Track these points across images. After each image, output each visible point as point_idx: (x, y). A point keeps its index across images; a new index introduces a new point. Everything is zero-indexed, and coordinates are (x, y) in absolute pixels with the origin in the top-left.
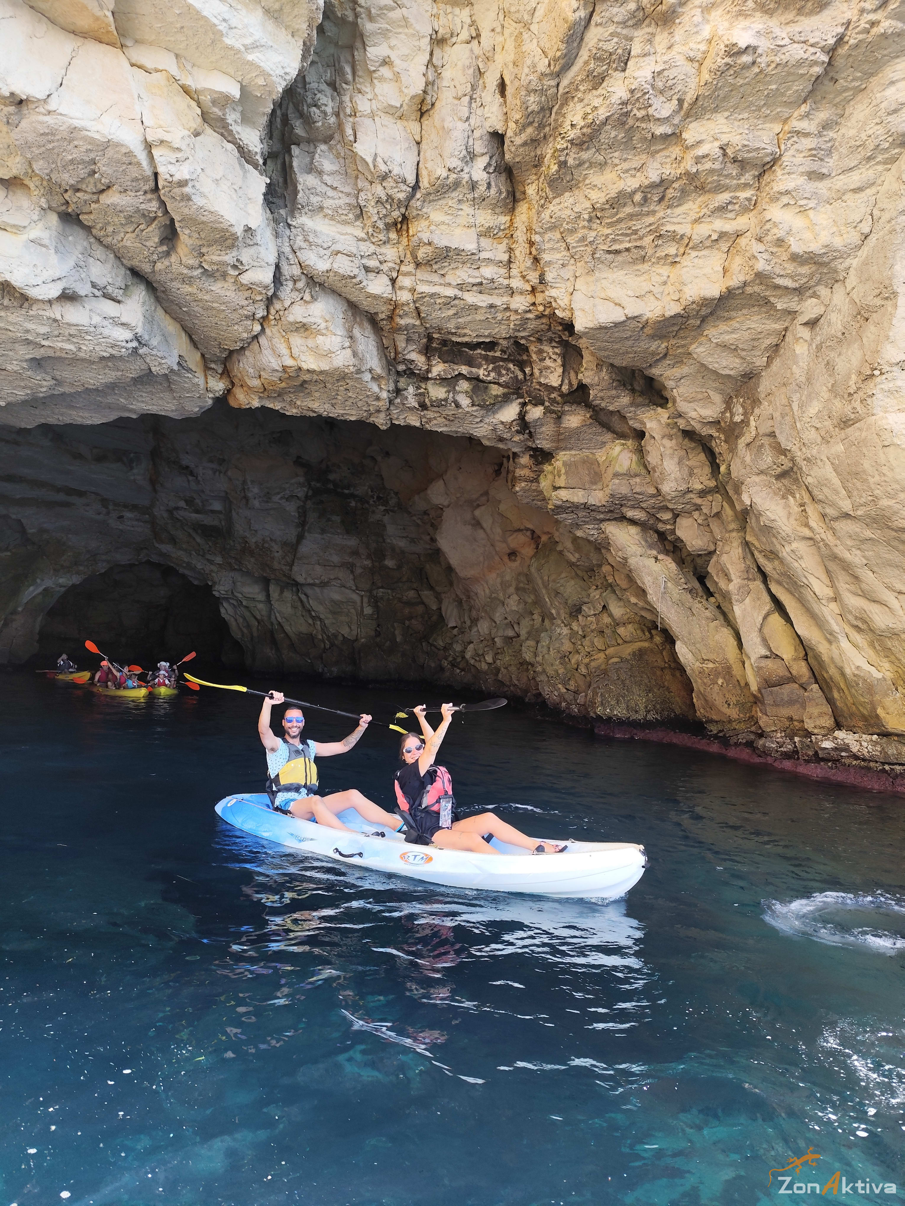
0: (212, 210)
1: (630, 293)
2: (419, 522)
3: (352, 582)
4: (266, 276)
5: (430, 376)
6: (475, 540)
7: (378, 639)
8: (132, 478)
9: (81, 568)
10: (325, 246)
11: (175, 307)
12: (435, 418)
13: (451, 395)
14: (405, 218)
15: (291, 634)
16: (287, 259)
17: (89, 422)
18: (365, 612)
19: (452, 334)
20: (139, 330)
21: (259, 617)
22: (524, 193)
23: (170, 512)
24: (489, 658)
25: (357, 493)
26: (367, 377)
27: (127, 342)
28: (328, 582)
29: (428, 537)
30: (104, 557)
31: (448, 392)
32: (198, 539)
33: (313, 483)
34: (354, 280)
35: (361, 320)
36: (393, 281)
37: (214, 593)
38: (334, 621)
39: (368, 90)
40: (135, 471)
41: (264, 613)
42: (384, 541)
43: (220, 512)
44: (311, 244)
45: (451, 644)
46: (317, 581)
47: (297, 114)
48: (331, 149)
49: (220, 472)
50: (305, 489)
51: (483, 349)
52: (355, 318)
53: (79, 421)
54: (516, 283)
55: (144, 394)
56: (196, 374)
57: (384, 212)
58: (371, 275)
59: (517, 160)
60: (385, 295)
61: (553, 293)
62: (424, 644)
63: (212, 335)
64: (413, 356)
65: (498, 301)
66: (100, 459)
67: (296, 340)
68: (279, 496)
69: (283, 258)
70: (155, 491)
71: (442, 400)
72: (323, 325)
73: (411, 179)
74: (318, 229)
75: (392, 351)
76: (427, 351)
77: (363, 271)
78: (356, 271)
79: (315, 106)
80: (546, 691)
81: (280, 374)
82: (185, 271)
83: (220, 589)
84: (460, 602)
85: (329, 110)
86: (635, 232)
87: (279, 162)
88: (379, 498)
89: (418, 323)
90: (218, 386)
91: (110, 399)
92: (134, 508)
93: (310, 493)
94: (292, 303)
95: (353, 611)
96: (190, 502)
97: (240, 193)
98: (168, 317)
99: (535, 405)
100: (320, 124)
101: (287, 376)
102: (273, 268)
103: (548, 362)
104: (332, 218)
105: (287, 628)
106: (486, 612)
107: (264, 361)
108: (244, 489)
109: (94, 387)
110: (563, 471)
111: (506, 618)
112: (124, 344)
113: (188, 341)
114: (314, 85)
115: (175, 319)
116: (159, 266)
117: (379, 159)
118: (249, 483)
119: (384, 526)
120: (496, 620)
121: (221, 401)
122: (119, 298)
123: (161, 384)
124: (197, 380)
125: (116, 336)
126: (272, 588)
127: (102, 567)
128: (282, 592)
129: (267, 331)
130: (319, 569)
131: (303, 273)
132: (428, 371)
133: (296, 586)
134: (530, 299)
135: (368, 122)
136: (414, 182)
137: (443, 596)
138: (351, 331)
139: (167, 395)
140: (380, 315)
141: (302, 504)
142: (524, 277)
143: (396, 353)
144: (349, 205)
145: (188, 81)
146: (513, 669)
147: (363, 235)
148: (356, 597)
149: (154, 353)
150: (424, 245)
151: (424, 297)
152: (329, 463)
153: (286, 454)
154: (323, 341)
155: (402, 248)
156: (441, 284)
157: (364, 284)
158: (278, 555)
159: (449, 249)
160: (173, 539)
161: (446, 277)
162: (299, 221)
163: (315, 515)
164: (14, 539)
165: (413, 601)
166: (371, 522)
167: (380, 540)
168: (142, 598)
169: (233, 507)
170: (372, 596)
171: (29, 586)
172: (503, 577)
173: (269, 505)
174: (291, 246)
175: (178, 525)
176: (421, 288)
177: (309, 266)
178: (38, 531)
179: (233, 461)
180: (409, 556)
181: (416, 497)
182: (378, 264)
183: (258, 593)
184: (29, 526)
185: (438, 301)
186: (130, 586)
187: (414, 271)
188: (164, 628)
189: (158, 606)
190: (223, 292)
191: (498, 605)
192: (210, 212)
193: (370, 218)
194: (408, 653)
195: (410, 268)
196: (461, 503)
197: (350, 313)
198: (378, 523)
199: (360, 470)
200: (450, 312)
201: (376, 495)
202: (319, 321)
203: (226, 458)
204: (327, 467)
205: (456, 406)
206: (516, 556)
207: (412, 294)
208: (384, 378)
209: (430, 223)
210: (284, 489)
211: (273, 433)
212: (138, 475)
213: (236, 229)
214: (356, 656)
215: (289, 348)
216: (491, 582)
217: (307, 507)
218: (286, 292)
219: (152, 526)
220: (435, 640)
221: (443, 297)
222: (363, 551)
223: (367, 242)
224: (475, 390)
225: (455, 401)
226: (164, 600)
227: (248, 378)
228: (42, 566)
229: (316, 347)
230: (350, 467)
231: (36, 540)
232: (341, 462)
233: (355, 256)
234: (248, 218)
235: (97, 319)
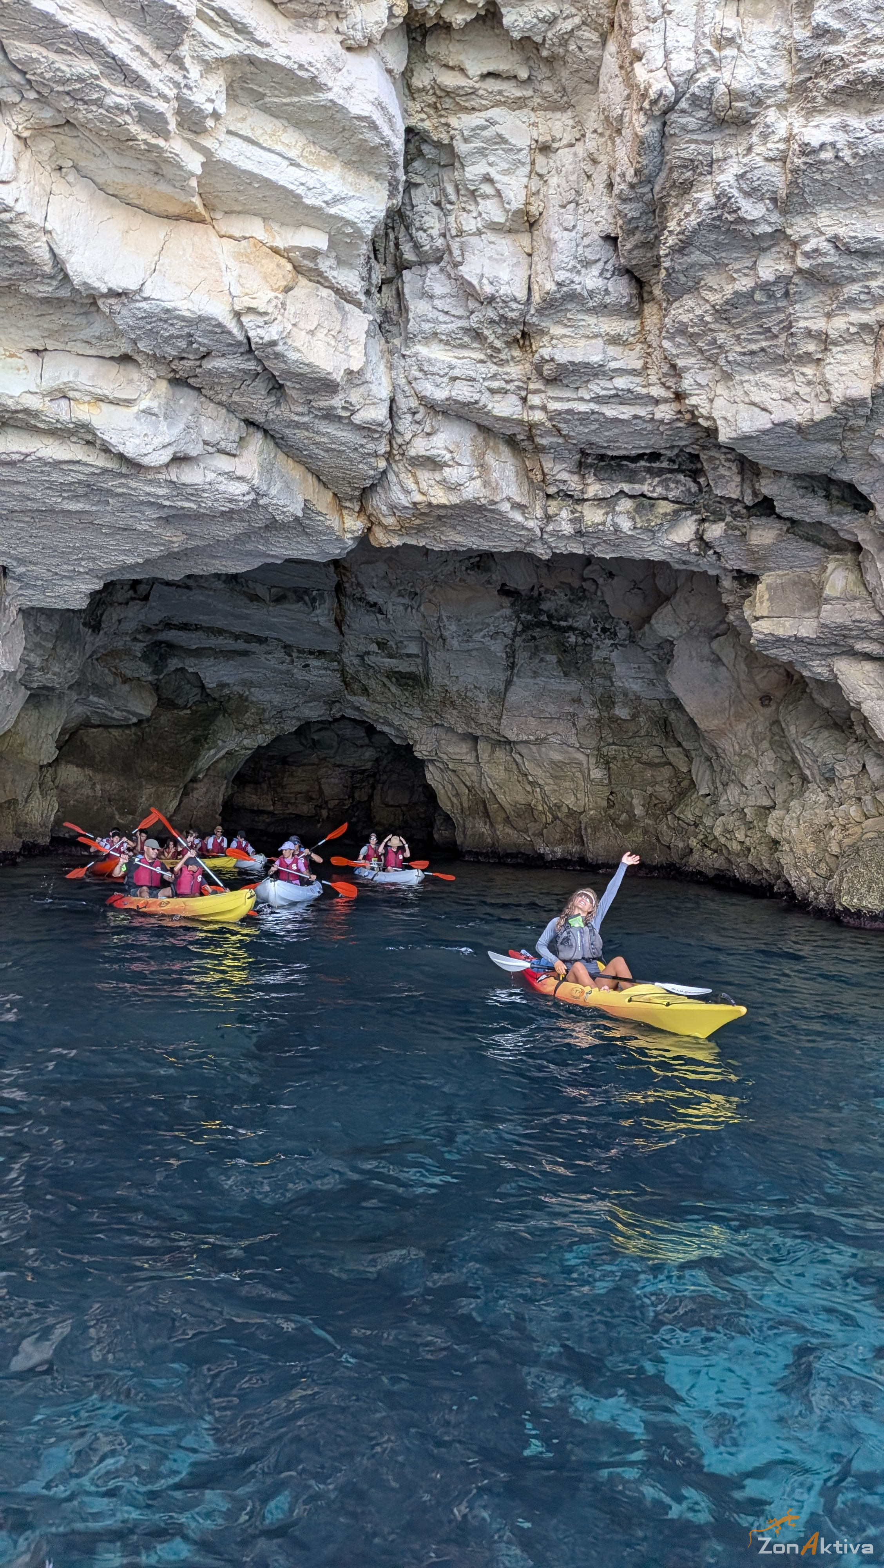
0: (308, 362)
1: (776, 396)
2: (654, 657)
3: (574, 737)
4: (379, 413)
5: (586, 497)
6: (717, 681)
7: (611, 811)
8: (315, 620)
9: (267, 727)
10: (442, 373)
11: (296, 451)
12: (599, 544)
13: (610, 517)
14: (524, 335)
15: (507, 806)
16: (403, 391)
18: (593, 776)
19: (605, 448)
20: (257, 481)
21: (468, 784)
22: (651, 293)
23: (361, 657)
24: (741, 836)
25: (576, 625)
26: (506, 507)
27: (245, 495)
28: (545, 739)
30: (293, 714)
31: (607, 513)
32: (393, 689)
33: (522, 616)
34: (477, 406)
35: (495, 444)
36: (524, 400)
37: (417, 754)
38: (556, 788)
39: (472, 208)
40: (318, 611)
41: (474, 778)
42: (612, 683)
43: (417, 656)
44: (426, 373)
45: (701, 817)
46: (532, 738)
47: (408, 237)
48: (442, 270)
49: (412, 608)
51: (647, 460)
52: (487, 444)
54: (657, 391)
55: (281, 540)
56: (329, 516)
57: (500, 331)
58: (498, 397)
59: (634, 263)
60: (516, 417)
61: (693, 401)
62: (669, 817)
63: (340, 475)
64: (565, 476)
65: (642, 412)
66: (279, 599)
67: (424, 475)
68: (482, 634)
69: (398, 392)
70: (342, 633)
71: (599, 524)
72: (448, 456)
73: (522, 295)
74: (432, 356)
75: (539, 472)
76: (581, 468)
77: (487, 394)
78: (476, 397)
79: (422, 229)
80: (792, 875)
81: (411, 512)
82: (296, 418)
83: (421, 751)
84: (710, 762)
85: (435, 232)
86: (769, 330)
87: (394, 287)
88: (604, 630)
89: (561, 440)
90: (354, 525)
91: (249, 547)
92: (322, 653)
93: (520, 628)
94: (414, 436)
95: (578, 774)
96: (382, 645)
97: (340, 336)
98: (290, 461)
99: (714, 522)
100: (428, 247)
101: (420, 512)
102: (387, 404)
103: (722, 471)
104: (447, 343)
105: (500, 797)
106: (734, 773)
107: (394, 496)
108: (440, 627)
110: (766, 597)
111: (759, 783)
112: (242, 497)
113: (316, 483)
114: (421, 208)
115: (299, 462)
116: (271, 416)
117: (485, 281)
118: (445, 619)
119: (613, 665)
120: (748, 785)
121: (363, 541)
122: (236, 451)
124: (331, 522)
125: (233, 491)
126: (481, 745)
127: (291, 727)
128: (493, 752)
129: (394, 465)
130: (532, 721)
131: (421, 404)
132: (583, 492)
133: (508, 744)
134: (675, 406)
135: (474, 240)
136: (525, 298)
137: (693, 753)
138: (483, 459)
139: (303, 540)
140: (518, 436)
141: (510, 642)
142: (663, 384)
143: (544, 475)
144: (462, 328)
145: (276, 243)
146: (763, 849)
147: (482, 357)
148: (582, 758)
149: (274, 502)
150: (547, 361)
151: (560, 414)
152: (542, 589)
153: (489, 582)
154: (452, 474)
155: (527, 365)
156: (575, 400)
157: (489, 407)
158: (484, 706)
159: (572, 363)
160: (366, 690)
161: (580, 391)
162: (413, 350)
163: (526, 654)
164: (194, 695)
165: (657, 761)
166: (597, 662)
167: (608, 683)
168: (344, 762)
169: (430, 649)
170: (602, 756)
171: (209, 749)
172: (755, 727)
173: (471, 645)
174: (406, 377)
175: (371, 673)
176: (553, 406)
177: (425, 397)
178: (218, 686)
179: (426, 594)
180: (649, 703)
181: (647, 627)
182: (503, 385)
183: (467, 753)
184: (207, 680)
185: (576, 417)
186: (330, 747)
187: (543, 388)
188: (371, 797)
189: (364, 771)
190: (339, 434)
191: (748, 764)
192: (307, 365)
193: (486, 338)
194: (651, 829)
195: (538, 385)
196: (696, 633)
197: (480, 439)
198: (605, 661)
199: (579, 595)
200: (593, 427)
201: (601, 626)
202: (444, 452)
203: (418, 590)
204: (540, 594)
205: (616, 531)
206: (770, 699)
207: (546, 412)
208: (525, 506)
209: (552, 339)
210: (488, 625)
211: (471, 557)
212: (322, 615)
213: (334, 376)
214: (583, 832)
215: (417, 483)
216: (740, 735)
217: (517, 645)
218: (405, 425)
219: (343, 675)
220: (682, 812)
221: (579, 413)
222: (587, 698)
223: (489, 364)
224: (639, 509)
225: (615, 524)
226: (370, 764)
227: (384, 516)
228: (224, 725)
229: (444, 480)
230: (569, 593)
231: (216, 696)
232: (556, 587)
233: (474, 380)
234: (352, 360)
235: (212, 476)
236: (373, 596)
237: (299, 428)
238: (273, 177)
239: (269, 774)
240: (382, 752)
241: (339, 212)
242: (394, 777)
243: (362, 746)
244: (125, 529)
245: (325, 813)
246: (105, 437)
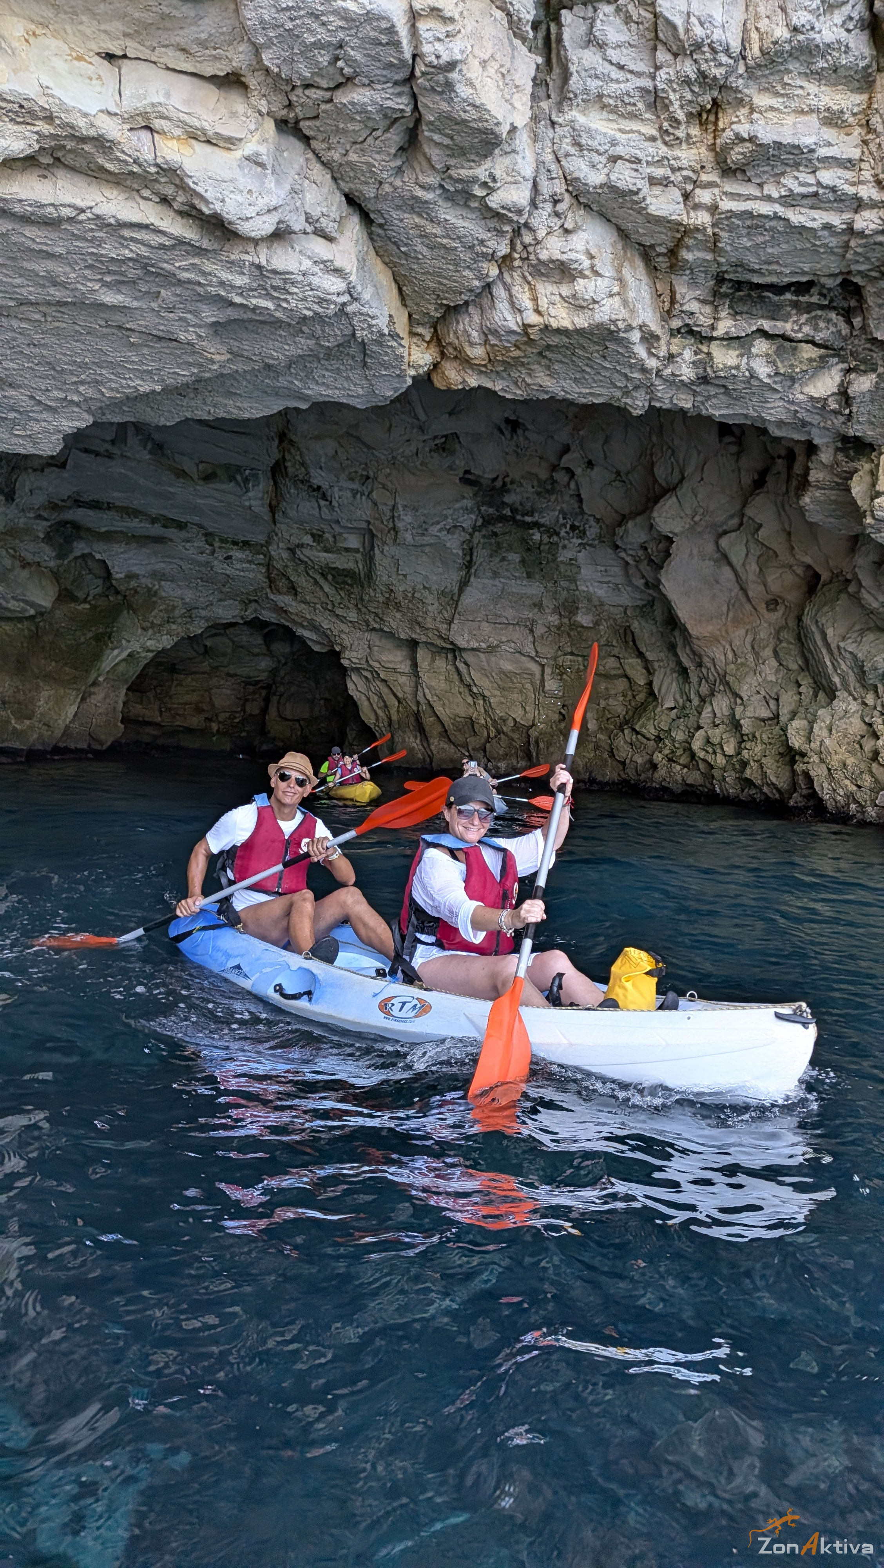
0: (478, 103)
3: (531, 646)
4: (522, 196)
5: (715, 334)
6: (717, 582)
7: (562, 725)
8: (247, 503)
9: (174, 627)
10: (601, 149)
11: (391, 247)
12: (716, 396)
13: (745, 360)
14: (717, 105)
15: (445, 718)
16: (549, 171)
17: (246, 415)
18: (547, 688)
19: (754, 271)
20: (353, 278)
21: (400, 694)
23: (292, 551)
24: (730, 749)
25: (542, 521)
26: (636, 336)
27: (338, 294)
28: (498, 646)
29: (643, 581)
30: (203, 613)
31: (742, 355)
32: (327, 588)
33: (483, 508)
34: (635, 198)
35: (634, 255)
36: (686, 196)
37: (342, 661)
38: (503, 700)
40: (251, 494)
41: (407, 689)
42: (577, 586)
43: (357, 551)
44: (581, 148)
45: (668, 731)
46: (483, 645)
48: (618, 10)
49: (362, 494)
50: (473, 517)
51: (795, 293)
52: (625, 252)
53: (236, 414)
54: (867, 192)
55: (327, 374)
56: (403, 342)
57: (689, 96)
58: (657, 190)
60: (673, 218)
62: (626, 732)
63: (431, 284)
64: (694, 306)
65: (837, 219)
66: (208, 478)
67: (547, 287)
68: (439, 527)
69: (542, 170)
70: (275, 522)
71: (732, 368)
72: (587, 263)
73: (735, 46)
74: (593, 126)
75: (667, 299)
76: (715, 298)
77: (648, 184)
78: (640, 184)
80: (825, 789)
81: (515, 338)
82: (420, 193)
83: (350, 657)
84: (684, 672)
88: (573, 528)
89: (709, 257)
90: (424, 359)
91: (282, 382)
92: (246, 544)
93: (479, 523)
94: (548, 233)
95: (528, 686)
96: (317, 537)
97: (508, 78)
98: (379, 261)
99: (863, 372)
101: (525, 339)
102: (530, 184)
104: (613, 110)
105: (439, 709)
106: (726, 684)
107: (496, 318)
108: (393, 517)
109: (276, 363)
111: (758, 693)
112: (334, 298)
113: (397, 295)
115: (386, 264)
116: (384, 189)
117: (692, 21)
118: (401, 509)
119: (579, 567)
120: (743, 695)
122: (334, 234)
123: (353, 357)
124: (402, 350)
125: (327, 287)
126: (421, 654)
127: (197, 629)
128: (434, 660)
129: (507, 276)
130: (486, 627)
131: (567, 190)
132: (713, 327)
133: (455, 651)
136: (738, 50)
137: (656, 665)
138: (621, 272)
139: (355, 375)
140: (658, 249)
141: (468, 537)
142: (879, 182)
143: (673, 301)
144: (641, 89)
147: (655, 133)
148: (535, 667)
149: (364, 310)
150: (743, 140)
151: (727, 218)
152: (507, 480)
153: (451, 468)
154: (585, 287)
155: (703, 150)
156: (756, 198)
157: (648, 202)
158: (433, 609)
159: (778, 145)
160: (294, 588)
161: (766, 187)
162: (568, 117)
163: (485, 552)
164: (95, 587)
165: (613, 672)
166: (562, 562)
167: (573, 587)
168: (239, 671)
169: (377, 542)
170: (557, 666)
171: (113, 649)
172: (755, 634)
173: (427, 539)
174: (554, 152)
175: (301, 568)
176: (727, 205)
177: (577, 179)
178: (126, 576)
179: (381, 478)
180: (612, 609)
181: (630, 524)
182: (669, 173)
183: (401, 662)
184: (116, 569)
185: (748, 223)
186: (224, 655)
187: (718, 180)
188: (265, 710)
189: (258, 682)
190: (460, 223)
191: (747, 673)
192: (475, 106)
193: (666, 107)
194: (603, 745)
195: (713, 177)
196: (699, 529)
197: (619, 246)
198: (572, 562)
199: (548, 488)
200: (760, 239)
201: (570, 523)
202: (582, 257)
203: (371, 474)
204: (504, 484)
205: (752, 376)
206: (777, 604)
207: (713, 215)
208: (657, 338)
209: (752, 110)
210: (446, 517)
211: (435, 437)
212: (256, 499)
213: (502, 129)
214: (532, 747)
215: (535, 299)
216: (736, 642)
217: (475, 541)
218: (542, 217)
219: (268, 570)
220: (644, 726)
221: (760, 216)
222: (547, 602)
223: (659, 142)
224: (779, 352)
225: (750, 370)
226: (266, 674)
227: (472, 344)
228: (128, 622)
229: (574, 296)
230: (536, 483)
231: (122, 588)
232: (523, 477)
233: (638, 161)
234: (515, 114)
235: (307, 264)
236: (319, 478)
237: (412, 210)
239: (155, 682)
240: (279, 661)
242: (293, 689)
243: (257, 655)
244: (160, 339)
245: (215, 727)
246: (199, 189)
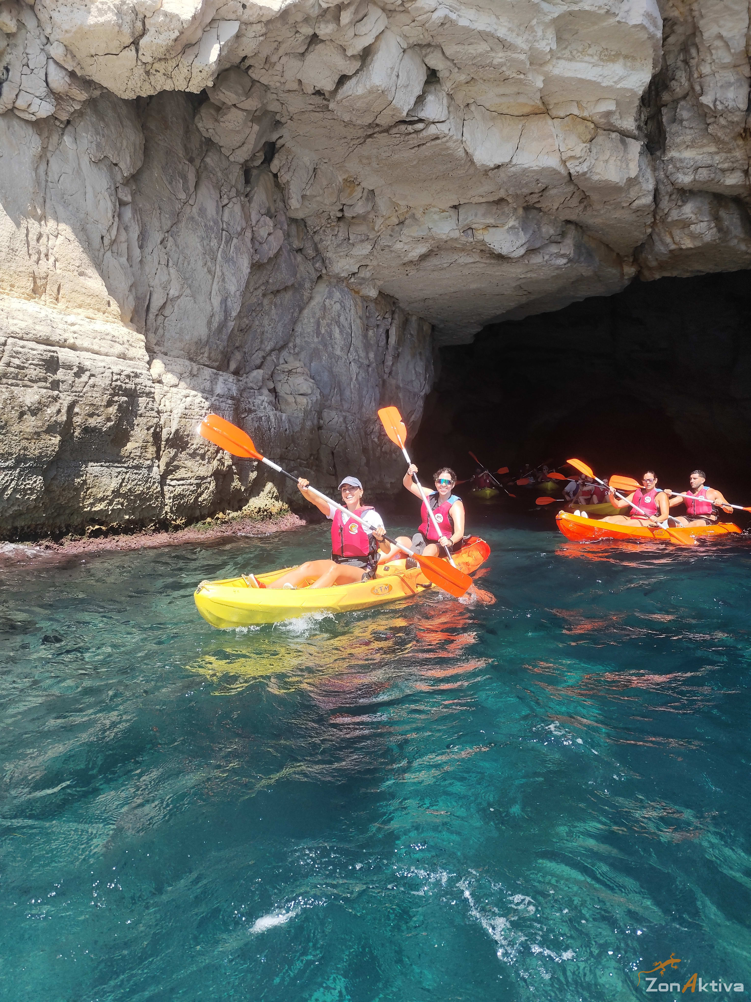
4: (648, 200)
10: (689, 166)
11: (594, 233)
14: (746, 130)
16: (663, 183)
20: (572, 255)
27: (565, 264)
33: (744, 313)
34: (714, 181)
35: (727, 204)
36: (746, 172)
37: (667, 413)
39: (708, 58)
40: (600, 329)
44: (678, 168)
47: (664, 87)
48: (687, 103)
49: (663, 318)
50: (738, 319)
52: (720, 205)
57: (728, 131)
58: (727, 174)
60: (741, 183)
63: (621, 241)
67: (677, 232)
69: (659, 184)
72: (693, 218)
74: (683, 156)
77: (720, 173)
78: (712, 176)
79: (674, 79)
81: (667, 256)
82: (596, 214)
85: (683, 79)
87: (656, 120)
90: (630, 270)
91: (564, 295)
93: (742, 321)
94: (670, 209)
96: (642, 345)
97: (623, 159)
98: (591, 239)
100: (678, 89)
101: (673, 255)
102: (653, 193)
104: (692, 147)
107: (657, 249)
109: (553, 291)
112: (563, 266)
113: (606, 249)
114: (673, 67)
116: (581, 216)
117: (717, 102)
121: (636, 280)
122: (560, 240)
125: (559, 263)
126: (714, 405)
128: (723, 408)
129: (657, 230)
131: (675, 189)
133: (734, 401)
135: (710, 78)
136: (746, 107)
138: (716, 215)
139: (598, 284)
140: (741, 196)
141: (735, 332)
145: (586, 114)
147: (716, 150)
149: (582, 266)
154: (696, 228)
155: (748, 148)
157: (721, 181)
162: (669, 156)
174: (665, 174)
177: (677, 184)
182: (731, 165)
190: (622, 218)
192: (604, 181)
193: (719, 138)
202: (691, 215)
212: (602, 331)
213: (620, 184)
215: (672, 237)
217: (740, 333)
218: (665, 204)
223: (721, 153)
227: (650, 262)
229: (691, 233)
233: (711, 166)
234: (631, 171)
235: (547, 257)
236: (636, 314)
238: (583, 77)
241: (622, 86)
246: (491, 246)
